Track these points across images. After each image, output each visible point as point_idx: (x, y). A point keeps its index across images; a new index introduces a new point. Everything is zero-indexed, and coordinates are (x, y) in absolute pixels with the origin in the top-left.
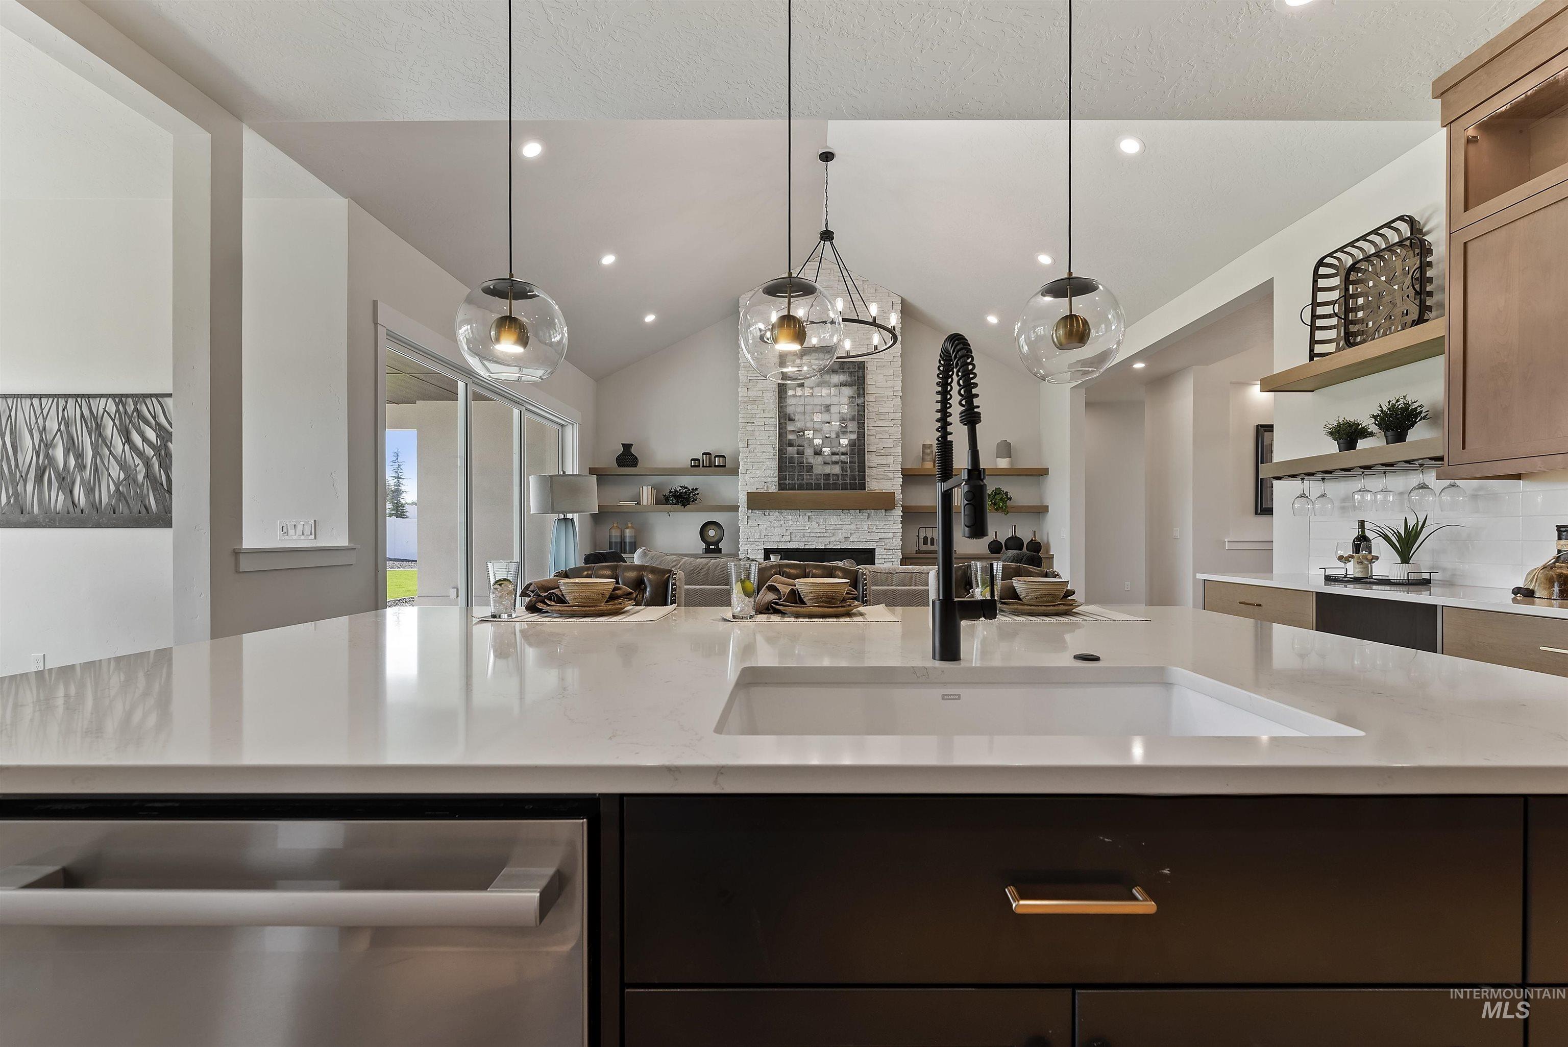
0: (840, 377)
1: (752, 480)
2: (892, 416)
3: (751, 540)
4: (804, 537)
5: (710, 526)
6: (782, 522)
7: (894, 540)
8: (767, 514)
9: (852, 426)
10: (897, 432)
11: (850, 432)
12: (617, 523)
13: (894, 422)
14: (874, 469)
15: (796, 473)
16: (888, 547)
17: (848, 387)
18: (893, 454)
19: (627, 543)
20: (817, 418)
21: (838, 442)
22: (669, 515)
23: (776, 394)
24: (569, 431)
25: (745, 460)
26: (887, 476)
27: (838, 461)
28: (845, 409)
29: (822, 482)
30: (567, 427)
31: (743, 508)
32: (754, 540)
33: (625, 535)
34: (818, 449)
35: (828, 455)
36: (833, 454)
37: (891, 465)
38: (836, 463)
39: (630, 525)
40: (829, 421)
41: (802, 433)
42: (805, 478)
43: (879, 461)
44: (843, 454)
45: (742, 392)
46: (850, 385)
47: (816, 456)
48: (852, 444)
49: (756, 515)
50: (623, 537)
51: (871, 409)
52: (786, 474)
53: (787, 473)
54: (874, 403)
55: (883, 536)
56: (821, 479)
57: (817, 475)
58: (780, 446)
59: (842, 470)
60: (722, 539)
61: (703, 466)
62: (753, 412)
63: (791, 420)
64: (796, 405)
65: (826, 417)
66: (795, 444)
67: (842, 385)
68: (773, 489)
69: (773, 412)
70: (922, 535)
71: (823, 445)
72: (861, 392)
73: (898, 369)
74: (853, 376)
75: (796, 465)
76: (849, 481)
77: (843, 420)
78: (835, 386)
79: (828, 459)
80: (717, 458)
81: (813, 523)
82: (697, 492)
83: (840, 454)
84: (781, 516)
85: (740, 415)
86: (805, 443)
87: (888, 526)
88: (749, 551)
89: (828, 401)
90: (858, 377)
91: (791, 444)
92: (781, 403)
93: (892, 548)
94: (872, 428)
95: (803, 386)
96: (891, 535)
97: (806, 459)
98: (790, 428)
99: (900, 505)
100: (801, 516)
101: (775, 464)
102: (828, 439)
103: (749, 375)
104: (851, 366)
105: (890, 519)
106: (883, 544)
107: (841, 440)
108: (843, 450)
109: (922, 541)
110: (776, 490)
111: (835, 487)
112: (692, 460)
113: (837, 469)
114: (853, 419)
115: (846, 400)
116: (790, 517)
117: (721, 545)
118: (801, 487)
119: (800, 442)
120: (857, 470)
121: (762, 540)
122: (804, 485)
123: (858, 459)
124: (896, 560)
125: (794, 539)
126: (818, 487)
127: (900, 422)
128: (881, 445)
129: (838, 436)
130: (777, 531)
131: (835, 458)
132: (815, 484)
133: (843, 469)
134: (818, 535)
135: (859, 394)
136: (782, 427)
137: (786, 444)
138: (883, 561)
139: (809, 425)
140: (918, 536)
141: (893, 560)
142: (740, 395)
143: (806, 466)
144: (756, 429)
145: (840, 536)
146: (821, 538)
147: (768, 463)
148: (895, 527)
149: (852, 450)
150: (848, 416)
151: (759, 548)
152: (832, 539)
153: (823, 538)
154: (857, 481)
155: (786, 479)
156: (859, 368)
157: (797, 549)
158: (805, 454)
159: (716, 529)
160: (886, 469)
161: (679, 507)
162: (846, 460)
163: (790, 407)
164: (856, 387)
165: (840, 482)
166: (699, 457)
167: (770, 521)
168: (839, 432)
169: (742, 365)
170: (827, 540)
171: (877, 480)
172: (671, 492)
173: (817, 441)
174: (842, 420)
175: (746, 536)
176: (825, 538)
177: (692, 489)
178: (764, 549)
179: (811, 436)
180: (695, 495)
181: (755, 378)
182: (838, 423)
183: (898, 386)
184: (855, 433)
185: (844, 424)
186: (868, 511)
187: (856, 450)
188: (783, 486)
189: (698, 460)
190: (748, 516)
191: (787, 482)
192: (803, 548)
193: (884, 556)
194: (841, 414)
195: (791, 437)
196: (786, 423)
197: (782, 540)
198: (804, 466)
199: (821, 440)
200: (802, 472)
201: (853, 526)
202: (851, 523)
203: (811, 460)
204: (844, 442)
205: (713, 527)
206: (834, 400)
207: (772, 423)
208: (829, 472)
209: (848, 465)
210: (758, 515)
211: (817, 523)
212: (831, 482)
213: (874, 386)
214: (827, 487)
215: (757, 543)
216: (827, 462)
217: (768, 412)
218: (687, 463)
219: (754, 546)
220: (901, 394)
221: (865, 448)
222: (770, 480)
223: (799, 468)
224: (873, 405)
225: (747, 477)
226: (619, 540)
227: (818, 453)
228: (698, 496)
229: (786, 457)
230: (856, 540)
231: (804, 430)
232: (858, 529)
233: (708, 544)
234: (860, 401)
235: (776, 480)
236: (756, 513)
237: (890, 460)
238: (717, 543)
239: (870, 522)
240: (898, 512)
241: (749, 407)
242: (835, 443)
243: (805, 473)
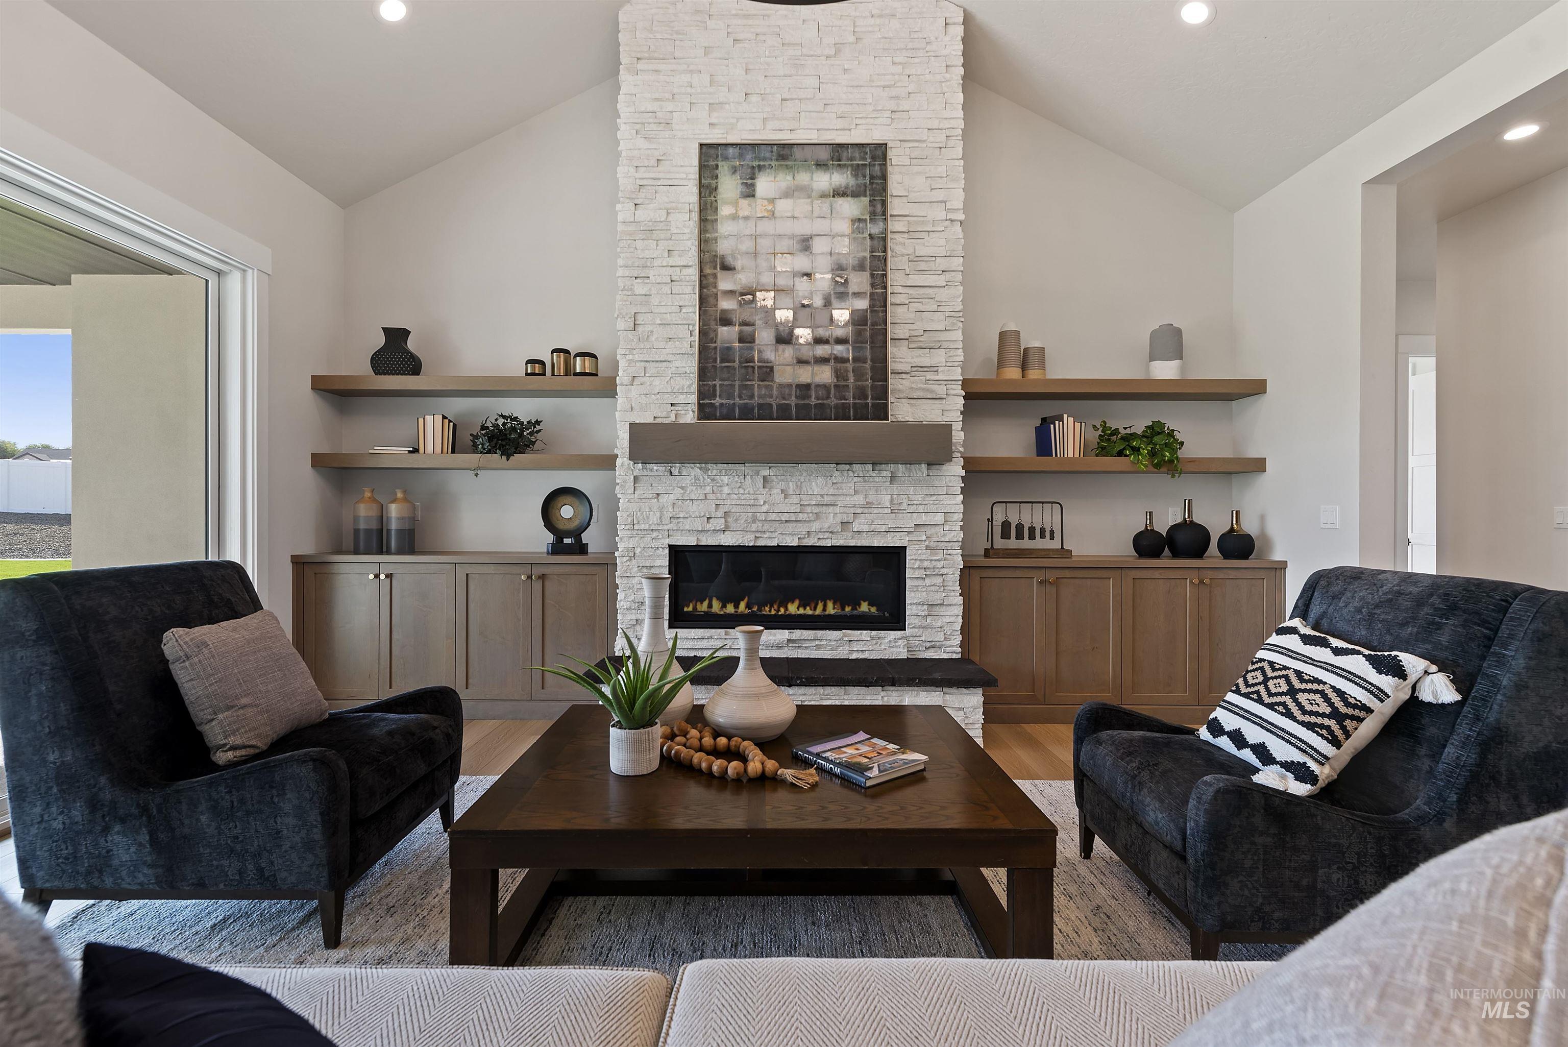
0: (833, 176)
1: (644, 400)
2: (942, 264)
3: (643, 527)
4: (754, 521)
5: (562, 499)
6: (708, 489)
7: (947, 528)
8: (675, 471)
9: (860, 281)
10: (954, 297)
11: (854, 294)
12: (372, 491)
13: (948, 276)
14: (904, 376)
15: (737, 383)
16: (933, 544)
17: (849, 199)
18: (945, 345)
19: (393, 533)
20: (784, 264)
21: (829, 315)
22: (477, 475)
23: (695, 216)
24: (234, 282)
25: (631, 357)
26: (932, 391)
27: (827, 356)
28: (844, 247)
29: (793, 401)
30: (230, 276)
31: (623, 461)
32: (647, 527)
33: (389, 515)
34: (784, 331)
35: (808, 344)
36: (818, 341)
37: (940, 369)
38: (824, 361)
39: (400, 495)
40: (809, 271)
41: (750, 297)
42: (756, 394)
43: (915, 360)
44: (840, 341)
45: (624, 211)
46: (855, 195)
47: (781, 347)
48: (858, 320)
49: (652, 474)
50: (382, 518)
51: (899, 249)
52: (715, 386)
53: (718, 383)
54: (906, 236)
55: (923, 519)
56: (790, 395)
57: (781, 386)
58: (704, 325)
59: (837, 377)
60: (589, 524)
61: (553, 375)
62: (647, 254)
63: (726, 268)
64: (739, 237)
65: (801, 262)
66: (736, 319)
67: (838, 194)
68: (689, 417)
69: (690, 255)
70: (999, 518)
71: (796, 323)
72: (879, 208)
73: (957, 163)
74: (860, 175)
75: (736, 364)
76: (851, 401)
77: (839, 268)
78: (823, 196)
79: (807, 353)
80: (578, 358)
81: (775, 491)
82: (538, 428)
83: (832, 341)
84: (706, 477)
85: (620, 262)
86: (757, 318)
87: (934, 498)
88: (638, 550)
89: (803, 228)
90: (872, 177)
91: (726, 321)
92: (706, 231)
93: (943, 545)
94: (900, 290)
95: (753, 196)
96: (939, 518)
97: (760, 352)
98: (725, 283)
99: (959, 455)
100: (748, 477)
101: (692, 365)
102: (807, 309)
103: (638, 175)
104: (857, 155)
105: (937, 483)
106: (924, 538)
107: (834, 312)
108: (840, 333)
109: (998, 530)
110: (695, 421)
111: (821, 412)
112: (528, 362)
113: (825, 375)
114: (860, 267)
115: (844, 227)
116: (726, 479)
117: (585, 537)
118: (746, 413)
119: (746, 316)
120: (869, 376)
121: (666, 527)
122: (753, 409)
123: (872, 353)
124: (950, 571)
125: (733, 526)
126: (784, 413)
127: (959, 277)
128: (919, 326)
129: (828, 304)
130: (695, 509)
131: (822, 350)
132: (779, 406)
133: (838, 374)
134: (785, 517)
135: (873, 214)
136: (705, 284)
137: (716, 320)
138: (922, 573)
139: (767, 279)
140: (990, 520)
141: (944, 571)
142: (620, 218)
143: (759, 367)
144: (654, 291)
145: (831, 519)
146: (790, 525)
147: (678, 364)
148: (947, 500)
149: (858, 334)
150: (851, 261)
151: (655, 544)
152: (815, 526)
153: (794, 524)
154: (869, 401)
155: (715, 396)
156: (874, 158)
157: (739, 546)
158: (757, 342)
159: (576, 502)
160: (930, 376)
161: (496, 457)
162: (845, 355)
163: (725, 242)
164: (868, 199)
165: (833, 401)
166: (546, 358)
167: (682, 488)
168: (830, 294)
169: (624, 154)
170: (803, 529)
171: (912, 401)
172: (483, 428)
173: (784, 315)
174: (837, 269)
175: (629, 520)
176: (800, 525)
177: (529, 422)
178: (670, 546)
179: (769, 303)
180: (531, 434)
181: (651, 182)
182: (829, 276)
183: (957, 199)
184: (865, 298)
185: (842, 277)
186: (891, 467)
187: (868, 334)
188: (707, 410)
189: (542, 363)
190: (635, 477)
191: (717, 401)
192: (751, 544)
193: (926, 564)
194: (834, 257)
195: (726, 304)
196: (715, 276)
197: (709, 527)
198: (753, 367)
199: (791, 311)
200: (750, 381)
201: (859, 499)
202: (856, 492)
203: (770, 355)
204: (842, 315)
205: (568, 499)
206: (821, 226)
207: (688, 278)
208: (809, 381)
209: (850, 366)
210: (655, 473)
211: (782, 491)
212: (813, 401)
213: (905, 200)
214: (804, 412)
215: (655, 534)
216: (805, 358)
217: (680, 256)
218: (519, 370)
219: (647, 539)
220: (962, 217)
221: (886, 329)
222: (681, 399)
223: (743, 371)
224: (901, 240)
225: (634, 391)
226: (374, 526)
227: (785, 339)
228: (539, 436)
229: (716, 348)
230: (866, 528)
231: (756, 290)
232: (869, 505)
233: (559, 535)
234: (876, 229)
235: (694, 398)
236: (651, 470)
237: (939, 357)
238: (577, 534)
239: (895, 489)
240: (955, 470)
241: (639, 244)
242: (822, 318)
243: (756, 383)
